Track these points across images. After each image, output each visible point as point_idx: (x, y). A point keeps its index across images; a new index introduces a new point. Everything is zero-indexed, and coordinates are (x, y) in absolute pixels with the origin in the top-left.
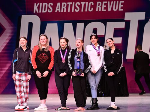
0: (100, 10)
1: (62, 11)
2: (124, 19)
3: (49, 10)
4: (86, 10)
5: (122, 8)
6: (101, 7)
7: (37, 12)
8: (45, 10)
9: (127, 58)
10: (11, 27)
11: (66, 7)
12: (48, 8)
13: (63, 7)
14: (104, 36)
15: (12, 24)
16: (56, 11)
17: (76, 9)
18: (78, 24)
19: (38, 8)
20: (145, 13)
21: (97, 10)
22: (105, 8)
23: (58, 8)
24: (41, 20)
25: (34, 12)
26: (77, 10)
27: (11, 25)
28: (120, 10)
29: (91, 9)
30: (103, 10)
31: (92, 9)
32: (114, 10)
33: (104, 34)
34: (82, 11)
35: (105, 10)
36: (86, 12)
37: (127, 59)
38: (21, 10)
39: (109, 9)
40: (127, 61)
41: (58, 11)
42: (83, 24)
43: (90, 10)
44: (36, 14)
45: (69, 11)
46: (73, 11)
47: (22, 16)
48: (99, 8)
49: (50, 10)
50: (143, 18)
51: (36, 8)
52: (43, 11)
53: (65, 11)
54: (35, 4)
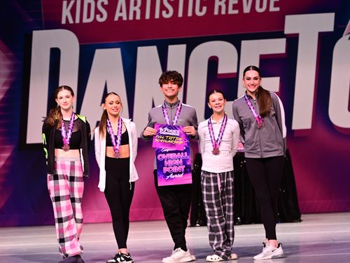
0: (223, 12)
1: (131, 18)
2: (283, 32)
3: (98, 16)
4: (190, 14)
5: (276, 5)
6: (227, 3)
7: (71, 21)
8: (89, 16)
9: (294, 127)
10: (9, 62)
11: (140, 8)
12: (97, 12)
13: (132, 8)
14: (235, 76)
15: (11, 54)
16: (116, 19)
17: (164, 13)
18: (171, 48)
19: (73, 11)
20: (333, 15)
21: (216, 12)
22: (235, 7)
23: (121, 11)
24: (80, 42)
25: (64, 22)
26: (168, 12)
27: (9, 58)
28: (272, 9)
29: (201, 10)
30: (231, 11)
31: (205, 9)
32: (258, 9)
33: (235, 71)
34: (180, 14)
35: (236, 12)
36: (190, 17)
37: (294, 130)
38: (31, 20)
39: (247, 9)
40: (295, 135)
41: (121, 18)
42: (183, 47)
43: (198, 13)
44: (67, 26)
45: (147, 16)
46: (157, 16)
47: (35, 33)
48: (220, 7)
49: (102, 16)
50: (330, 28)
51: (66, 12)
52: (85, 20)
53: (138, 17)
54: (65, 3)
